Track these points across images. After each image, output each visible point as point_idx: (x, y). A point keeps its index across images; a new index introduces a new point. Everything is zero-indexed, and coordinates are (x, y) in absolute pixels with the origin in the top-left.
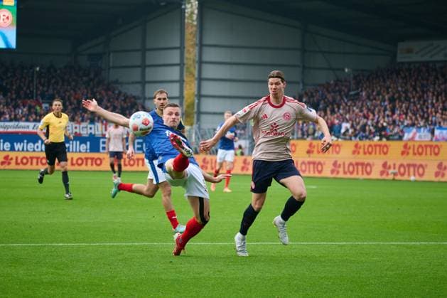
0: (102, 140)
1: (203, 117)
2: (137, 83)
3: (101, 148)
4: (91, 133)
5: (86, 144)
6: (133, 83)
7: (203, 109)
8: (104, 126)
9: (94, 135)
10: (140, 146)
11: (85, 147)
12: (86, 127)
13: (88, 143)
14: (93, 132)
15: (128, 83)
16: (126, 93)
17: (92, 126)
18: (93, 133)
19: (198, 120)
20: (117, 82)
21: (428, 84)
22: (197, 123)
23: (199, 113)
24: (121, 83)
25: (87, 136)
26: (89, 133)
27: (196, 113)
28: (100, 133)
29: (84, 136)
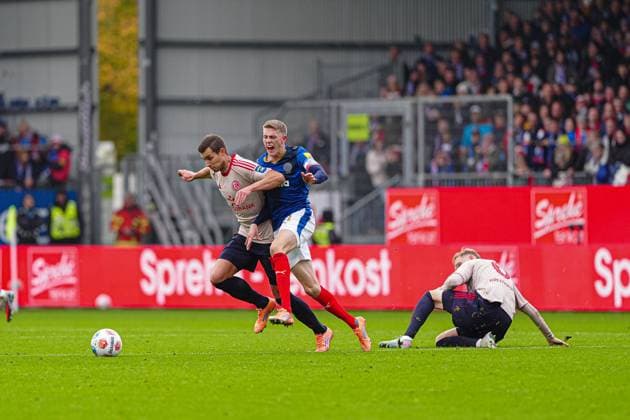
1: (169, 117)
7: (167, 90)
19: (153, 125)
22: (148, 139)
23: (155, 102)
27: (143, 101)
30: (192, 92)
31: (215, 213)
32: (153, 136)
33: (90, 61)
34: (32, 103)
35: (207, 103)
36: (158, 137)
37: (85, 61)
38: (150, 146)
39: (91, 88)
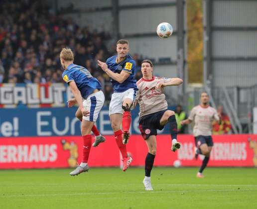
0: (39, 114)
2: (105, 9)
3: (39, 129)
4: (20, 102)
5: (12, 122)
6: (97, 10)
7: (219, 52)
8: (43, 89)
9: (27, 104)
11: (10, 128)
12: (12, 92)
13: (16, 120)
14: (23, 99)
15: (90, 11)
16: (86, 28)
17: (22, 89)
18: (24, 102)
19: (211, 71)
20: (71, 9)
22: (208, 78)
23: (212, 59)
24: (78, 11)
25: (13, 107)
26: (16, 102)
27: (205, 59)
28: (37, 101)
29: (6, 107)
31: (239, 117)
32: (211, 77)
33: (183, 38)
34: (157, 60)
35: (240, 59)
36: (213, 77)
37: (181, 38)
38: (209, 82)
39: (183, 52)
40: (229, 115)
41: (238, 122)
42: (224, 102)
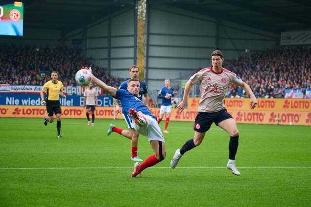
0: (81, 98)
1: (150, 82)
2: (105, 59)
3: (80, 103)
4: (74, 93)
5: (70, 101)
6: (102, 59)
7: (150, 77)
8: (83, 89)
9: (76, 94)
10: (107, 102)
11: (70, 103)
12: (71, 89)
13: (72, 100)
15: (100, 59)
17: (75, 88)
20: (91, 58)
21: (301, 60)
23: (147, 79)
24: (95, 59)
25: (71, 95)
26: (72, 93)
27: (145, 79)
28: (80, 93)
29: (69, 95)
30: (156, 78)
35: (157, 80)
40: (153, 101)
41: (157, 103)
42: (151, 96)
